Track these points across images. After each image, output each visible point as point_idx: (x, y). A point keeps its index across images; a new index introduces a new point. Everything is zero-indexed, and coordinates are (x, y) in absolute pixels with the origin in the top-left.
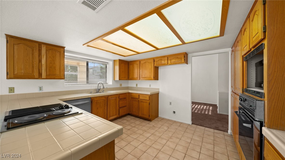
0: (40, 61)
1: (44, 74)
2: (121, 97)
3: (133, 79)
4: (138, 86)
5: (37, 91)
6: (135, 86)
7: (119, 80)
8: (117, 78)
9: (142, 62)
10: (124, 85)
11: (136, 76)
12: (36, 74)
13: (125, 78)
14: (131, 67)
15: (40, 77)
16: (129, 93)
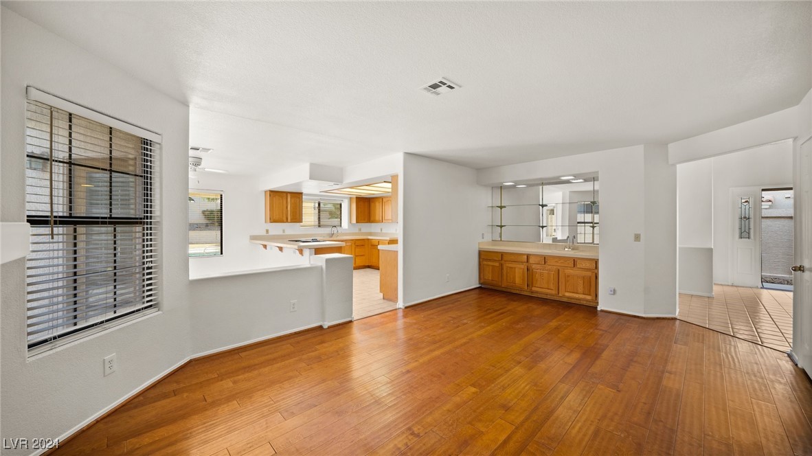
0: (287, 208)
1: (289, 220)
2: (358, 243)
3: (374, 221)
4: (383, 232)
5: (281, 233)
6: (380, 231)
7: (357, 222)
8: (354, 221)
9: (384, 200)
10: (364, 230)
11: (378, 217)
12: (285, 219)
13: (364, 220)
14: (372, 204)
15: (287, 221)
16: (368, 239)
